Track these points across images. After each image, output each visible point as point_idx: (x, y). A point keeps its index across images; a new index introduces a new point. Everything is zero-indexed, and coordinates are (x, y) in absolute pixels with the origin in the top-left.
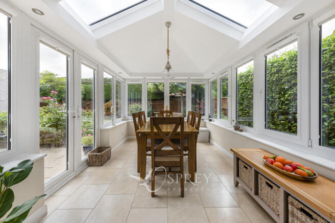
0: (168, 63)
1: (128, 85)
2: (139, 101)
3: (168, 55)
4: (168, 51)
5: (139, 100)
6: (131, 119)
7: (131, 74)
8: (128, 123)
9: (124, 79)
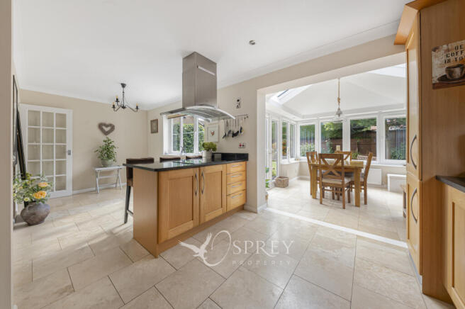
0: (339, 109)
1: (301, 127)
2: (312, 141)
3: (339, 102)
4: (339, 99)
5: (312, 139)
6: (305, 159)
7: (303, 117)
8: (301, 163)
9: (297, 122)
